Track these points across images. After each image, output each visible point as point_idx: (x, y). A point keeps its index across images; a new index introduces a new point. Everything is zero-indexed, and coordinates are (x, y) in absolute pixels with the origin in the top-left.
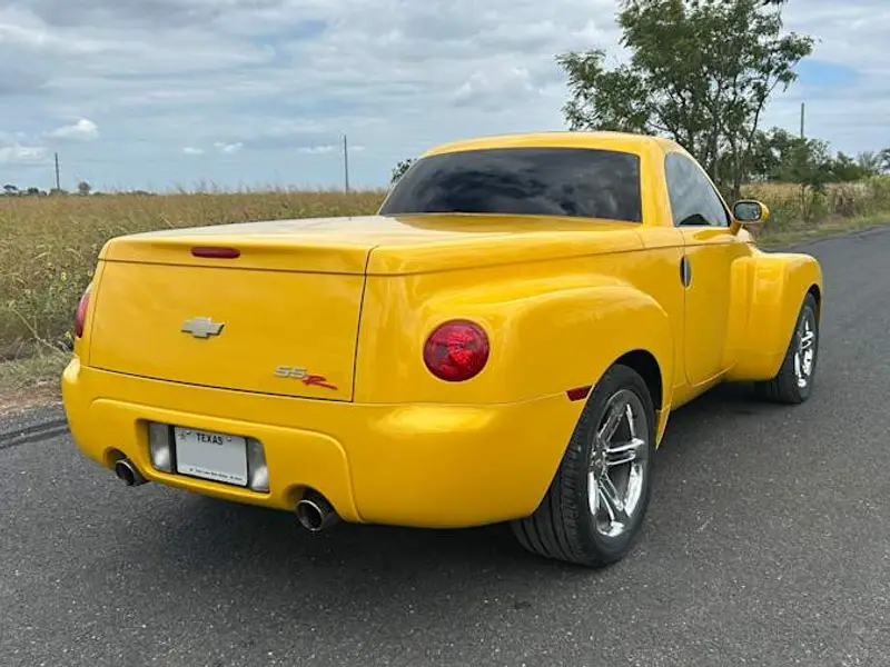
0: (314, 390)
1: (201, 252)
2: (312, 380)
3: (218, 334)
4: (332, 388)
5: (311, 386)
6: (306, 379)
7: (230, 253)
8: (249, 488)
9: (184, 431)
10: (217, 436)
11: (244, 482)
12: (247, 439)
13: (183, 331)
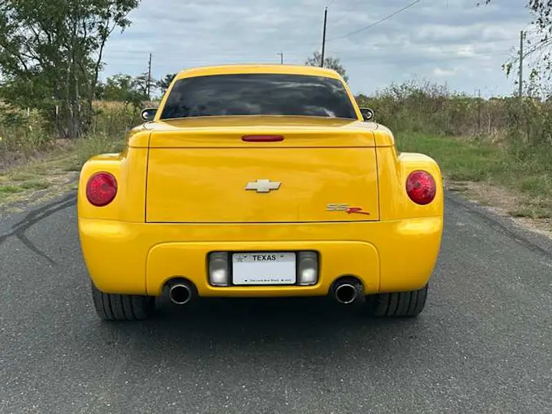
0: (354, 216)
1: (247, 138)
2: (352, 211)
3: (277, 189)
4: (368, 214)
5: (352, 214)
6: (349, 210)
7: (279, 138)
8: (296, 284)
9: (242, 256)
10: (271, 255)
11: (293, 281)
12: (297, 253)
13: (247, 190)
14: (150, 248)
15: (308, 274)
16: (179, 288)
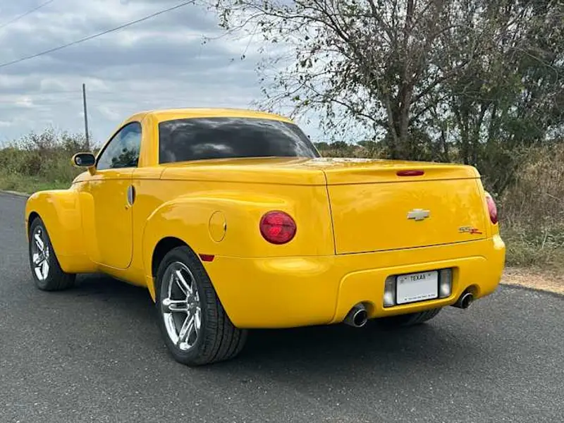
1: (401, 173)
2: (473, 231)
3: (428, 217)
4: (481, 233)
5: (473, 234)
6: (471, 231)
7: (419, 173)
8: (438, 298)
9: (403, 277)
10: (422, 274)
11: (436, 296)
12: (439, 271)
13: (410, 219)
14: (342, 278)
15: (445, 289)
16: (362, 313)
